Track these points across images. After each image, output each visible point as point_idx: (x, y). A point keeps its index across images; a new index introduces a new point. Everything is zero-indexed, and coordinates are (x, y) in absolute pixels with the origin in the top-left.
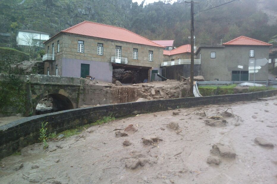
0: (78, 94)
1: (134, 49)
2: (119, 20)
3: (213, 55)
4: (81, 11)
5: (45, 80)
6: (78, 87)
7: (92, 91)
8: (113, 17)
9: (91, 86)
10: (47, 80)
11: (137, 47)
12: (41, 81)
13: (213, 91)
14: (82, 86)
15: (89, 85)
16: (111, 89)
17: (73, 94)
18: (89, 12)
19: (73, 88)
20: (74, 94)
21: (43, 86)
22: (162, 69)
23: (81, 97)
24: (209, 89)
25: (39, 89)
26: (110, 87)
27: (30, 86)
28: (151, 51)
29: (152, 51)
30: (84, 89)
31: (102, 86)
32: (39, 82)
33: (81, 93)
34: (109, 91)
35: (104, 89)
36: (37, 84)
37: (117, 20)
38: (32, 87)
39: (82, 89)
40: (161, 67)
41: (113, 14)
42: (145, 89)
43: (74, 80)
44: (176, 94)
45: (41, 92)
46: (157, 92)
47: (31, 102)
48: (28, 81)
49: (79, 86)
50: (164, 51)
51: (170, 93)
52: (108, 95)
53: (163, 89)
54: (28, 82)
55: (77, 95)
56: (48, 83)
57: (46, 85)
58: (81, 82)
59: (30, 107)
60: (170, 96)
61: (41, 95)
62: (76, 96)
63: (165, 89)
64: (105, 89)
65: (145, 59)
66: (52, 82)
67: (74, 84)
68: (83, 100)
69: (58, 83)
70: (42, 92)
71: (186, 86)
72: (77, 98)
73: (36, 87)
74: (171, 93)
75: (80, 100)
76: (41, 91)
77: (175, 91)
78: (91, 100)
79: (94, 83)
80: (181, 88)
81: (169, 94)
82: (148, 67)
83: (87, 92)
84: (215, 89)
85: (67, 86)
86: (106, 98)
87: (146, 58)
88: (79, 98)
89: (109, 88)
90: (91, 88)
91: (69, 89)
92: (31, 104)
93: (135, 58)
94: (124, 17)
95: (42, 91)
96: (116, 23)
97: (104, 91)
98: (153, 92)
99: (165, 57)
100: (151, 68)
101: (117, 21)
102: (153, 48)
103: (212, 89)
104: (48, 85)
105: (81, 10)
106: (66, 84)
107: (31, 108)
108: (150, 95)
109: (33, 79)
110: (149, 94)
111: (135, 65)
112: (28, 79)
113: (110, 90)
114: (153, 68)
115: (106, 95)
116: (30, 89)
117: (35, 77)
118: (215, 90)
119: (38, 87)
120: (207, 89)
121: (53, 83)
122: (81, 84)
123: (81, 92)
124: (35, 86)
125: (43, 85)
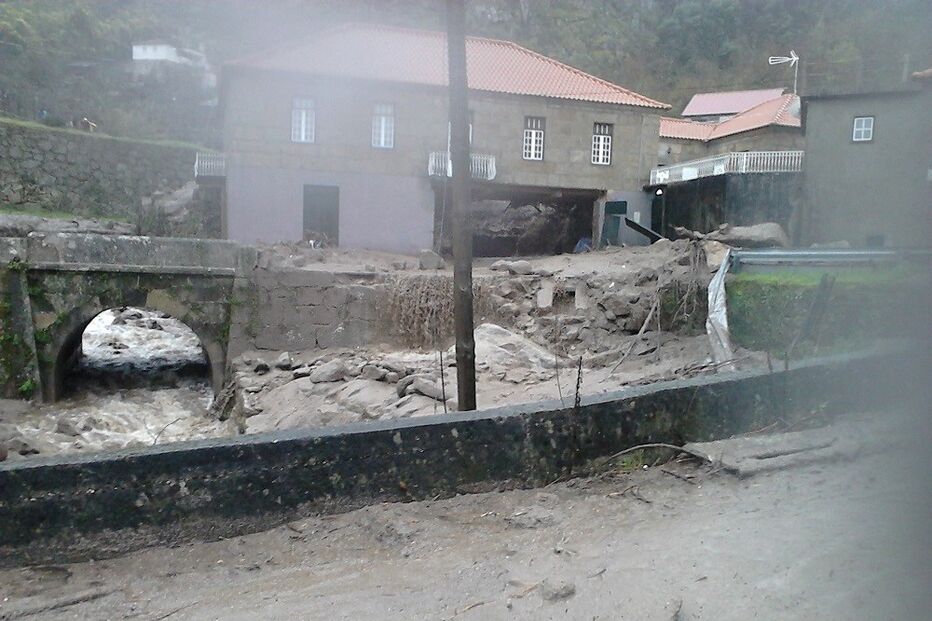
0: (228, 308)
1: (526, 118)
2: (614, 34)
3: (862, 129)
4: (483, 13)
5: (85, 254)
6: (228, 281)
7: (283, 293)
8: (594, 26)
9: (283, 274)
10: (96, 256)
11: (544, 110)
12: (73, 260)
13: (799, 293)
14: (241, 274)
15: (272, 269)
16: (371, 287)
17: (205, 309)
18: (513, 14)
19: (205, 286)
20: (212, 307)
21: (80, 277)
22: (652, 196)
23: (239, 318)
24: (785, 287)
25: (65, 292)
26: (370, 277)
27: (24, 279)
28: (605, 125)
29: (611, 125)
30: (251, 290)
31: (329, 274)
32: (62, 262)
33: (238, 304)
34: (360, 295)
35: (339, 286)
36: (53, 272)
37: (606, 33)
38: (32, 283)
39: (241, 289)
40: (650, 190)
41: (595, 15)
42: (514, 283)
43: (207, 252)
44: (637, 309)
45: (71, 303)
46: (564, 297)
47: (30, 341)
48: (16, 259)
49: (232, 277)
50: (662, 123)
51: (611, 301)
52: (354, 311)
53: (590, 286)
54: (16, 265)
55: (222, 310)
56: (96, 266)
57: (90, 273)
58: (239, 261)
59: (28, 361)
60: (610, 314)
61: (71, 312)
62: (221, 316)
63: (597, 284)
64: (344, 286)
65: (576, 158)
66: (118, 260)
67: (210, 269)
68: (249, 332)
69: (142, 267)
70: (78, 300)
71: (684, 269)
72: (224, 324)
73: (52, 284)
74: (617, 303)
75: (235, 332)
76: (72, 296)
77: (633, 293)
78: (283, 329)
79: (299, 264)
80: (664, 280)
81: (610, 307)
82: (590, 190)
83: (263, 300)
84: (810, 284)
85: (181, 276)
86: (346, 325)
87: (582, 153)
88: (232, 323)
89: (362, 281)
90: (282, 282)
91: (189, 288)
92: (28, 348)
93: (533, 157)
94: (635, 22)
95: (75, 297)
96: (602, 44)
97: (336, 292)
98: (545, 299)
99: (689, 149)
100: (604, 193)
101: (605, 38)
102: (613, 113)
103: (796, 287)
104: (99, 273)
105: (484, 9)
106: (177, 267)
107: (31, 363)
108: (533, 310)
109: (39, 251)
110: (529, 304)
111: (531, 182)
112: (14, 252)
113: (363, 290)
114: (613, 195)
115: (347, 313)
116: (25, 290)
117: (44, 244)
118: (809, 291)
119: (61, 283)
120: (775, 287)
121: (119, 267)
122: (240, 268)
123: (238, 297)
124: (47, 280)
125: (79, 273)
